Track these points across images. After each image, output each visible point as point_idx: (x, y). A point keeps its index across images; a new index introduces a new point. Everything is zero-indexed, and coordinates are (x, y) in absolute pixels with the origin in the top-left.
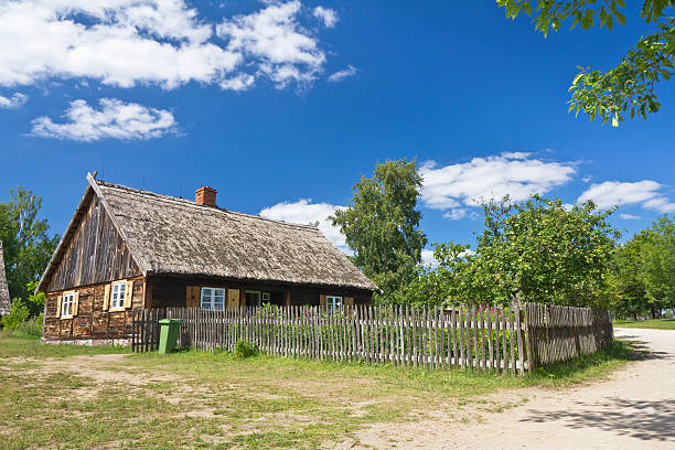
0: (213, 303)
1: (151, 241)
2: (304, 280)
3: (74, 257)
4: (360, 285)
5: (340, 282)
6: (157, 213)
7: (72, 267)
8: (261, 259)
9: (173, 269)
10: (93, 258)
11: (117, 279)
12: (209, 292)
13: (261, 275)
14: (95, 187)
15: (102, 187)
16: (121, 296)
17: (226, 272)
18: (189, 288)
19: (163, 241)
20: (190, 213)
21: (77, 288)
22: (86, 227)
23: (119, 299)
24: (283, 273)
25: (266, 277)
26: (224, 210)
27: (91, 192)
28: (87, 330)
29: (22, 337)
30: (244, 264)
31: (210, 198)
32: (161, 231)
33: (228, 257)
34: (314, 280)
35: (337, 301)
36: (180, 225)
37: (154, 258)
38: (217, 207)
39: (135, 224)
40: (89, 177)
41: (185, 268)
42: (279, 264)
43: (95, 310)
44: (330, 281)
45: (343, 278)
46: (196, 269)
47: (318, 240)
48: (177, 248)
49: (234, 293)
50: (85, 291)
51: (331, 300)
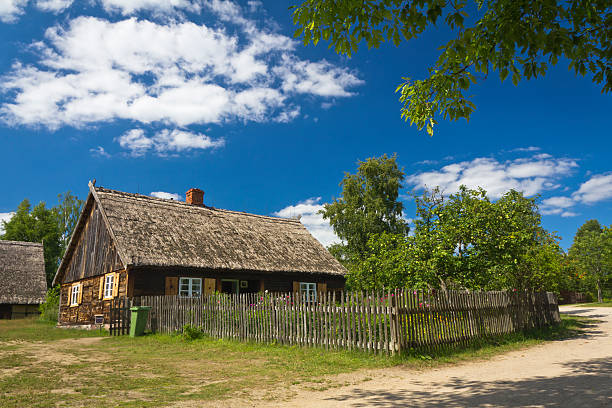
0: (190, 291)
1: (136, 238)
2: (277, 269)
3: (80, 253)
4: (332, 272)
5: (313, 270)
6: (146, 213)
7: (79, 262)
8: (238, 251)
9: (152, 262)
10: (93, 254)
11: (108, 272)
12: (187, 281)
13: (236, 265)
14: (94, 193)
15: (99, 193)
16: (111, 287)
17: (201, 263)
18: (168, 279)
19: (147, 238)
20: (177, 212)
21: (81, 280)
22: (89, 227)
23: (109, 290)
24: (258, 263)
25: (240, 267)
26: (211, 209)
27: (92, 198)
28: (88, 316)
29: (45, 323)
30: (220, 256)
31: (198, 198)
32: (146, 229)
33: (207, 250)
34: (287, 268)
35: (311, 287)
36: (166, 223)
37: (136, 253)
38: (204, 207)
39: (123, 224)
40: (90, 184)
41: (163, 261)
42: (255, 255)
43: (94, 298)
44: (303, 269)
45: (317, 265)
46: (174, 261)
47: (299, 232)
48: (159, 243)
49: (211, 282)
50: (87, 283)
51: (305, 287)
